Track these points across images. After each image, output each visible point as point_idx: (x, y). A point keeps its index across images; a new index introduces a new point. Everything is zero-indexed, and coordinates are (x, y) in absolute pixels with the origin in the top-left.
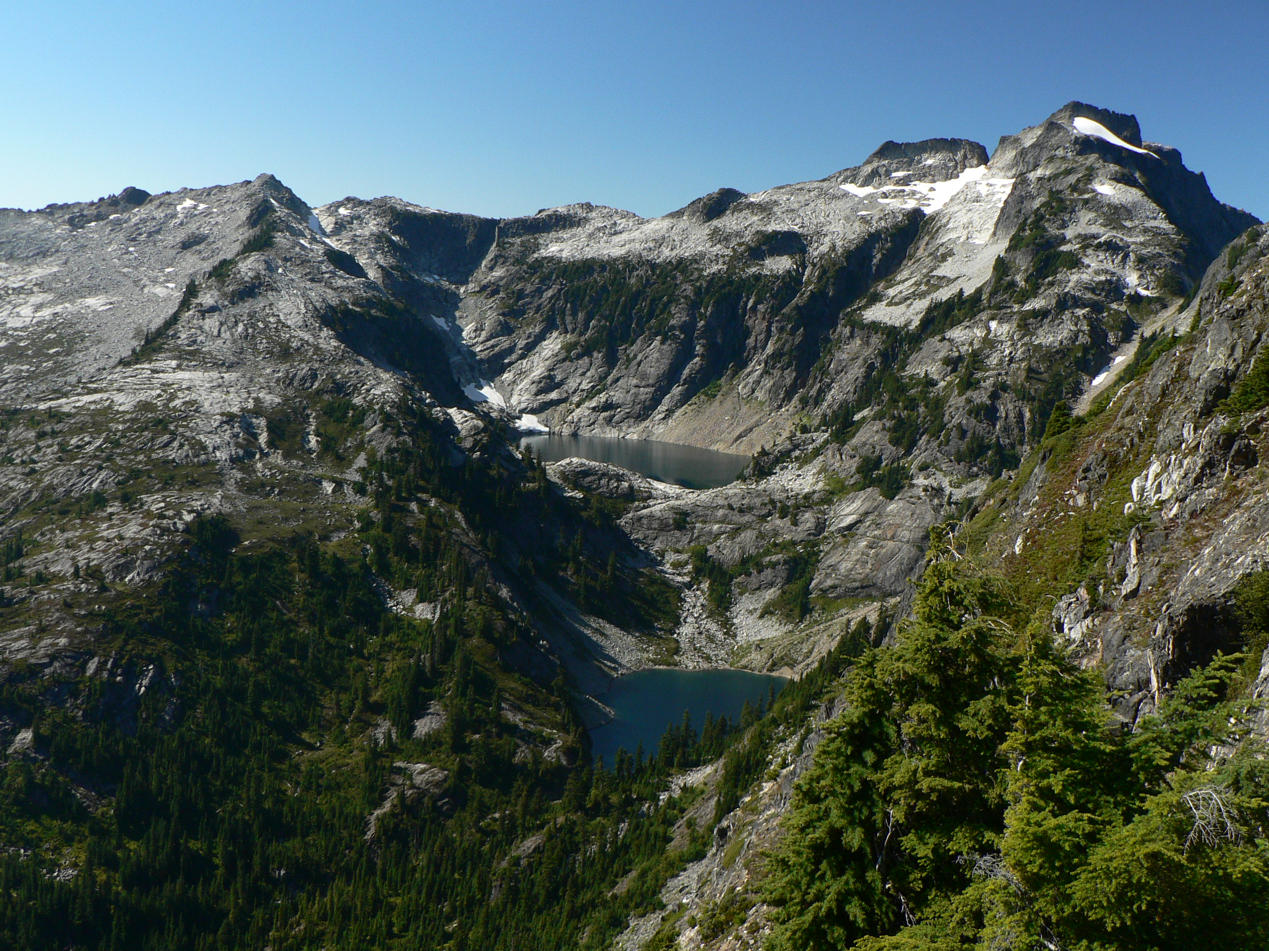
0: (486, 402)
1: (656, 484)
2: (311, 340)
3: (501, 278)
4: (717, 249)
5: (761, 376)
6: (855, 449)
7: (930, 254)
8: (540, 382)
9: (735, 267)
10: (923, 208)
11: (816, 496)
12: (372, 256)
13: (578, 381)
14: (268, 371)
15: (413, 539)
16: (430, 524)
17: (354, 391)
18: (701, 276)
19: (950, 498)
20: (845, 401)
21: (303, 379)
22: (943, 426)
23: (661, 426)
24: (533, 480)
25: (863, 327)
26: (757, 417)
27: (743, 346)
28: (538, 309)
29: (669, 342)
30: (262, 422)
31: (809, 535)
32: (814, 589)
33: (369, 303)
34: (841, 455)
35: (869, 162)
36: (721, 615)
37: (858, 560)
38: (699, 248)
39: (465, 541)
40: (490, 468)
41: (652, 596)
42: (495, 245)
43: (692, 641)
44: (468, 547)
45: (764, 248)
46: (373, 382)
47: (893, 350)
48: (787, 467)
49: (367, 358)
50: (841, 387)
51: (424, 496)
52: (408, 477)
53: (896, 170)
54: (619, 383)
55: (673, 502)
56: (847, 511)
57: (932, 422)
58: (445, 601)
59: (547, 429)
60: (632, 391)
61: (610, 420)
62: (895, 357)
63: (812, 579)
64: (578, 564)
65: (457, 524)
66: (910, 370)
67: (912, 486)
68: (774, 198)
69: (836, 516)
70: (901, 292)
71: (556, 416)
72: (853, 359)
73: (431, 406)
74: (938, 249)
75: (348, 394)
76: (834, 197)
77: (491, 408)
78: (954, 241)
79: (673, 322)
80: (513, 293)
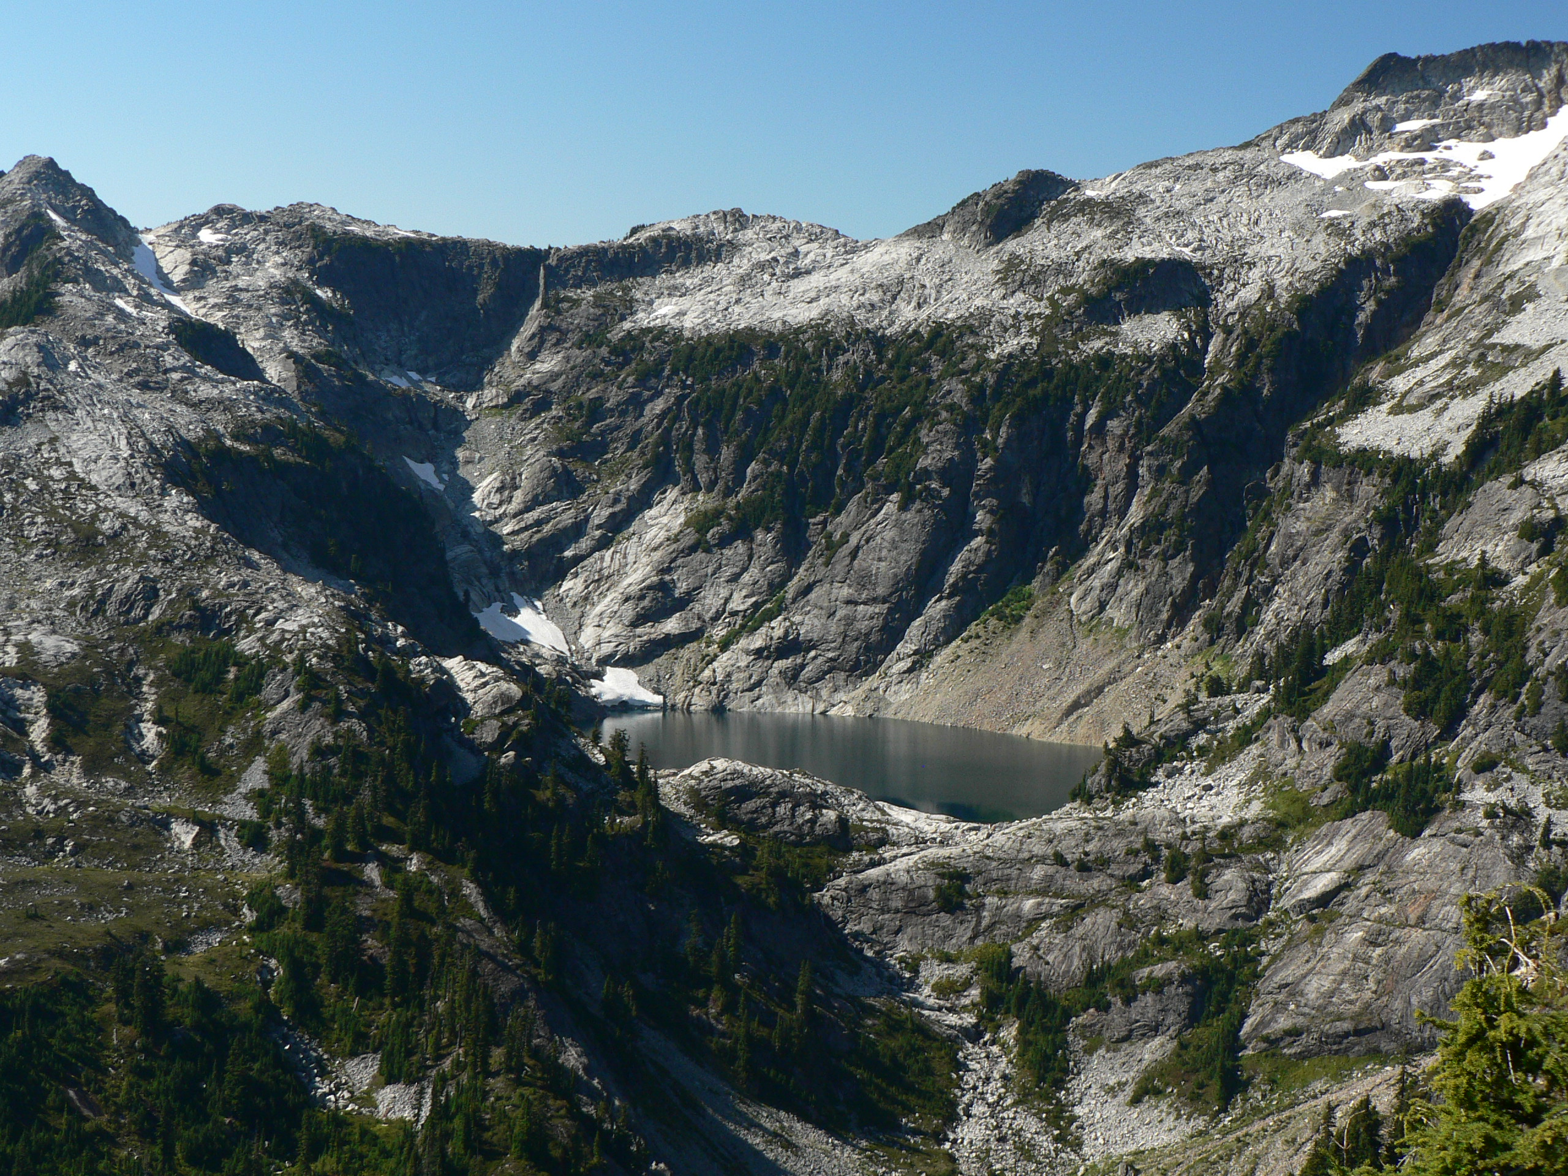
0: (526, 642)
1: (898, 813)
2: (144, 516)
3: (554, 376)
4: (1017, 302)
5: (1119, 573)
6: (1330, 727)
7: (1485, 298)
8: (642, 597)
9: (1056, 341)
10: (1466, 198)
11: (1247, 832)
12: (273, 333)
13: (724, 593)
14: (49, 584)
15: (371, 943)
16: (409, 910)
17: (238, 623)
18: (982, 363)
19: (1547, 830)
20: (1305, 623)
21: (128, 601)
22: (1525, 674)
23: (905, 686)
24: (630, 809)
25: (1339, 460)
26: (1110, 664)
27: (1078, 510)
28: (635, 439)
29: (917, 505)
30: (37, 696)
31: (1235, 917)
32: (1249, 1037)
33: (270, 434)
34: (1299, 741)
35: (1344, 102)
36: (1047, 1098)
37: (1344, 973)
38: (979, 302)
39: (484, 946)
40: (537, 785)
41: (894, 1058)
42: (538, 304)
43: (984, 1156)
44: (492, 958)
45: (1118, 296)
46: (281, 605)
47: (1408, 509)
48: (1180, 771)
49: (268, 551)
50: (1293, 593)
51: (394, 850)
52: (360, 808)
53: (1406, 117)
54: (812, 596)
55: (934, 852)
56: (1317, 863)
57: (1501, 665)
58: (443, 1079)
59: (659, 699)
60: (840, 614)
61: (795, 677)
62: (1411, 525)
63: (1244, 1016)
64: (732, 990)
65: (468, 909)
66: (1446, 553)
67: (1461, 806)
68: (1138, 188)
69: (1294, 875)
70: (1421, 383)
71: (678, 669)
72: (1318, 532)
73: (408, 653)
74: (1501, 286)
75: (228, 632)
76: (1270, 182)
77: (537, 655)
78: (1538, 267)
79: (924, 462)
80: (580, 406)
